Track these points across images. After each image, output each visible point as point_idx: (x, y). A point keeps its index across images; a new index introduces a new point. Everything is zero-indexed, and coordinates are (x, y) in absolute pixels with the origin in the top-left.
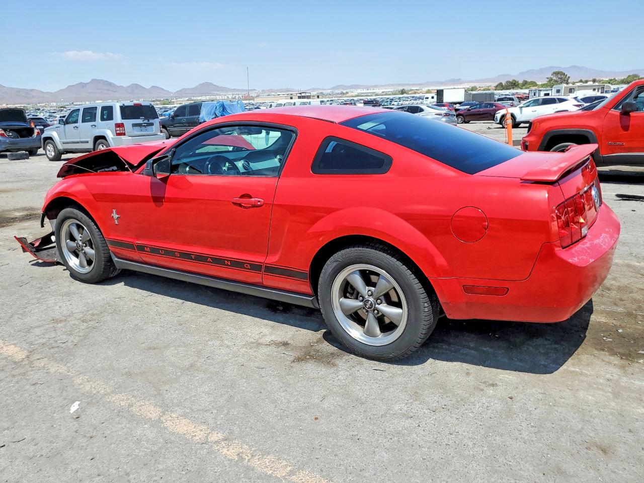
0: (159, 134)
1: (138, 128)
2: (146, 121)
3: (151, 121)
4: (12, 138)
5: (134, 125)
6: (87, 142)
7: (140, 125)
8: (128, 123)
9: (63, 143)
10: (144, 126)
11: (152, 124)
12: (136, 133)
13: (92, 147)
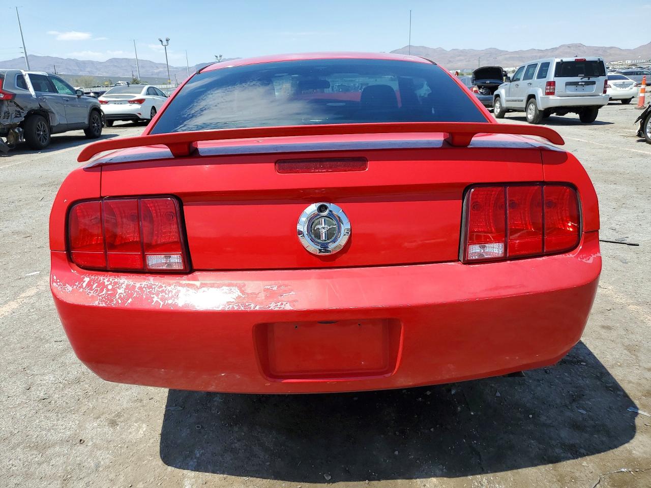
0: (600, 94)
1: (573, 87)
2: (586, 79)
3: (592, 79)
4: (484, 95)
5: (568, 84)
6: (522, 101)
7: (576, 84)
8: (561, 82)
9: (507, 101)
10: (582, 85)
11: (594, 83)
12: (569, 93)
13: (524, 106)
